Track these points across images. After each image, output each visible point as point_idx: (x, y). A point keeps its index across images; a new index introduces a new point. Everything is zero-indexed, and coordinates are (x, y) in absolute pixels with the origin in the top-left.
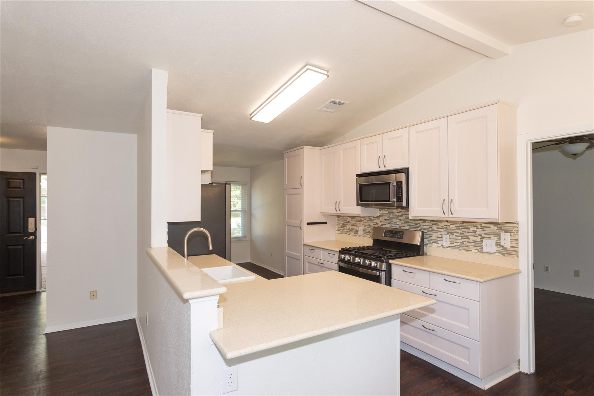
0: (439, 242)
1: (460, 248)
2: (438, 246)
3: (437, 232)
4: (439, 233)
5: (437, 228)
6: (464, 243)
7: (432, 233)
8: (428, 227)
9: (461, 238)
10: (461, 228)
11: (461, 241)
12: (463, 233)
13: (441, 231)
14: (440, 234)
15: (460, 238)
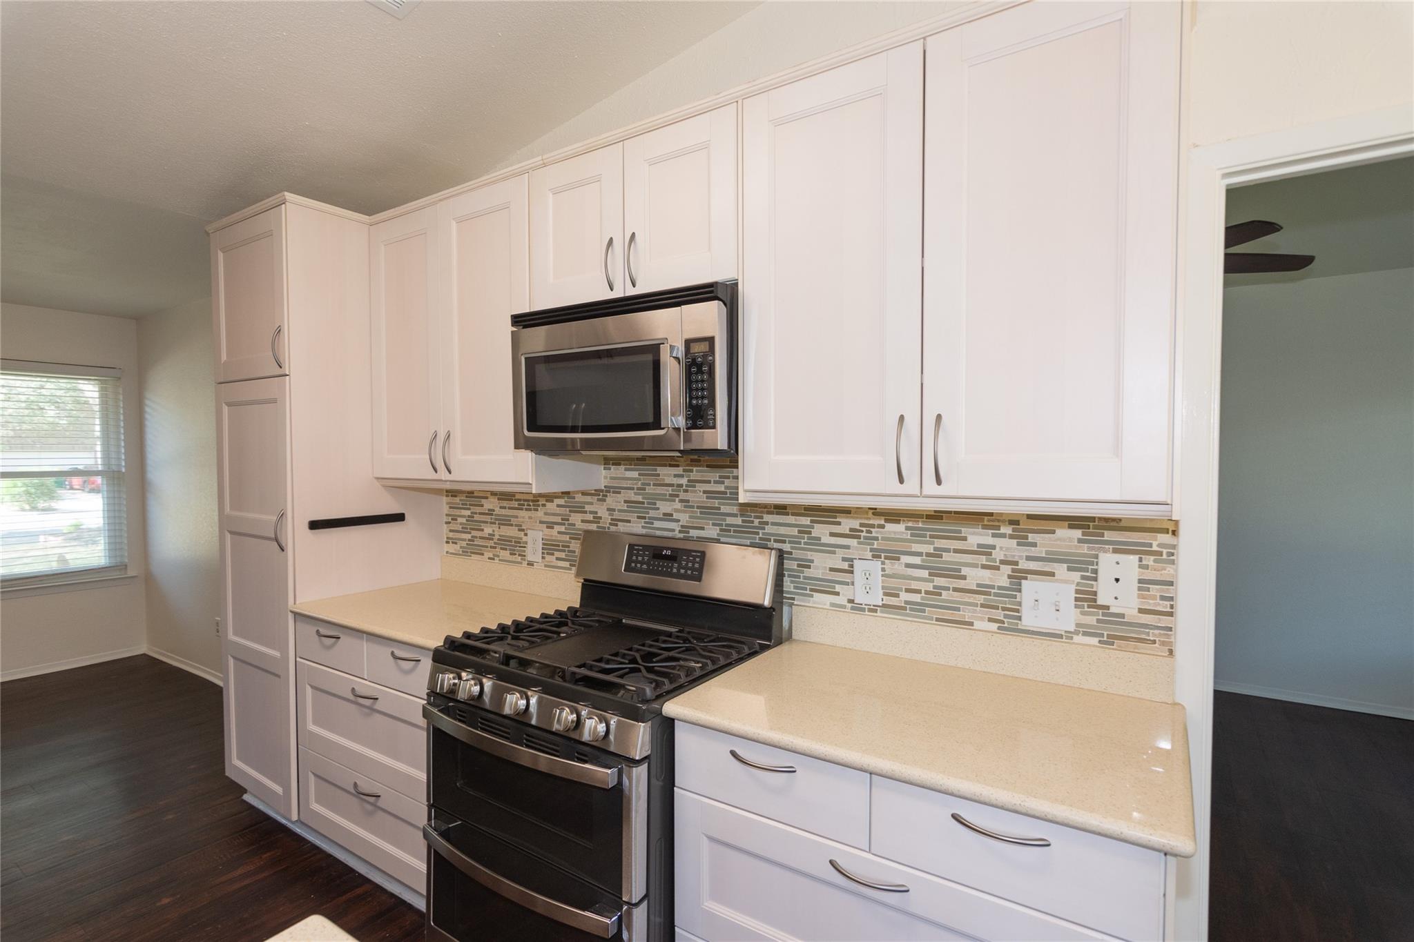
0: (838, 588)
1: (924, 611)
2: (833, 605)
3: (830, 549)
4: (841, 553)
5: (832, 534)
6: (940, 594)
7: (810, 555)
8: (795, 531)
9: (930, 574)
10: (931, 537)
11: (930, 587)
12: (938, 553)
13: (847, 547)
14: (844, 559)
15: (924, 574)
